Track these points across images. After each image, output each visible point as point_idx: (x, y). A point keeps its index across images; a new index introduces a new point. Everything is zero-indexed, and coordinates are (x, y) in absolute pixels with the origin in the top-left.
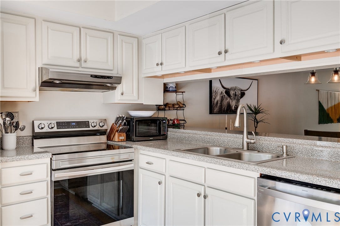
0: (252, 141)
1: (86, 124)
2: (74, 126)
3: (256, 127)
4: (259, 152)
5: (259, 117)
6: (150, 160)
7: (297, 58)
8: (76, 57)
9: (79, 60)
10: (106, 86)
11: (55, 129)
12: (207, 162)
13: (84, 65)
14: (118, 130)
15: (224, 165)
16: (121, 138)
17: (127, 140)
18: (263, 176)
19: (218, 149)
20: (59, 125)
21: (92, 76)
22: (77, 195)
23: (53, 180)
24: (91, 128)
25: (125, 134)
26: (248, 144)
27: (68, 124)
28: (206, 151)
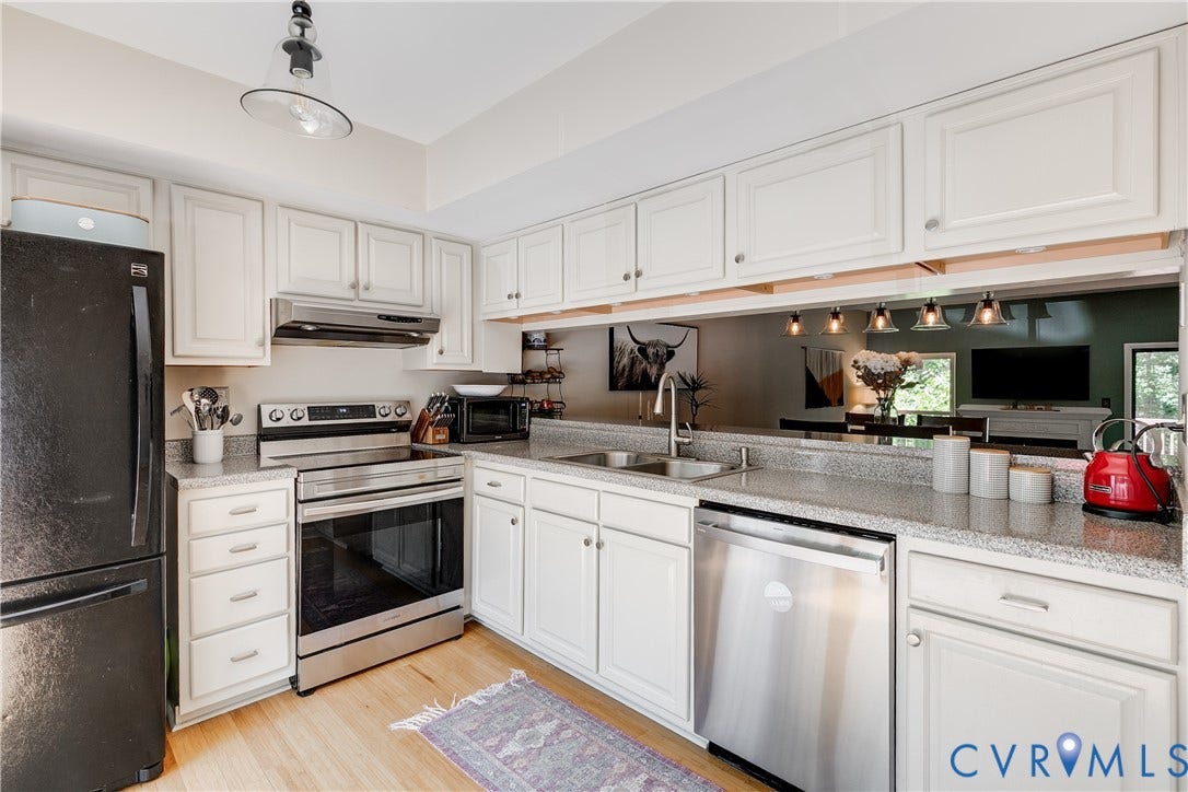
0: (687, 440)
1: (369, 410)
2: (344, 414)
3: (694, 415)
4: (698, 460)
5: (700, 395)
6: (496, 478)
7: (766, 288)
8: (349, 278)
9: (354, 286)
10: (410, 336)
11: (305, 422)
12: (602, 479)
13: (363, 295)
14: (433, 422)
15: (634, 485)
16: (438, 437)
17: (450, 442)
18: (704, 505)
19: (625, 455)
20: (314, 412)
21: (380, 317)
22: (350, 550)
23: (300, 521)
24: (379, 419)
25: (447, 430)
26: (678, 445)
27: (332, 411)
28: (601, 461)
